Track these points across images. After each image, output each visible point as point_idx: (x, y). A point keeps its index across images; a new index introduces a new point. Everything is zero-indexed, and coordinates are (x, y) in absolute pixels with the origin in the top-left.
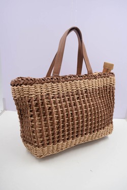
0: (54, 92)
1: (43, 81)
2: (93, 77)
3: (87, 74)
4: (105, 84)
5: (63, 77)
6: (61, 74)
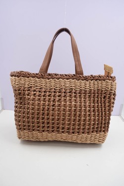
0: (37, 86)
2: (83, 78)
3: (75, 74)
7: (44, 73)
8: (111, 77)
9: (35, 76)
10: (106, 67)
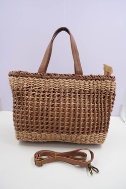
0: (35, 86)
1: (27, 75)
2: (83, 78)
3: (74, 73)
4: (99, 88)
5: (49, 75)
6: (48, 71)
7: (43, 73)
8: (111, 77)
9: (33, 76)
10: (105, 67)
